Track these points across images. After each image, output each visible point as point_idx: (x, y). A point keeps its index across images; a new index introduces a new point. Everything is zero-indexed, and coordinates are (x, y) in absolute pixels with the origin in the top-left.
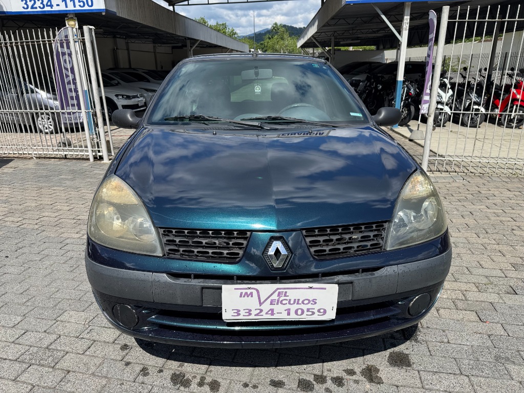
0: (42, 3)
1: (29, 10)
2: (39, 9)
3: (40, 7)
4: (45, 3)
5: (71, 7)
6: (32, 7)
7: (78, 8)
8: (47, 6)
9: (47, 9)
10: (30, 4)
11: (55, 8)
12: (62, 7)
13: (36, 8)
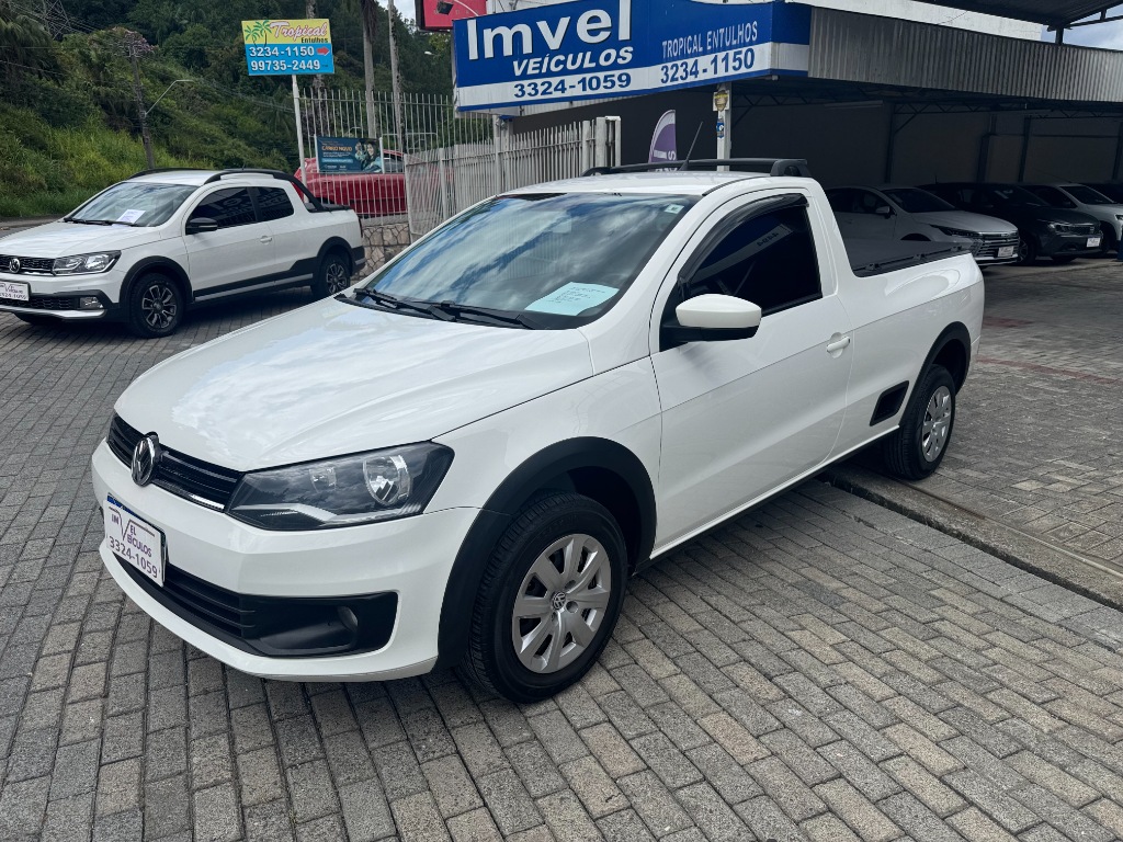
0: (685, 70)
1: (669, 83)
2: (680, 81)
3: (682, 78)
4: (689, 70)
5: (721, 73)
6: (673, 79)
7: (731, 72)
8: (692, 73)
9: (691, 79)
10: (671, 73)
11: (702, 77)
12: (710, 75)
13: (677, 79)
